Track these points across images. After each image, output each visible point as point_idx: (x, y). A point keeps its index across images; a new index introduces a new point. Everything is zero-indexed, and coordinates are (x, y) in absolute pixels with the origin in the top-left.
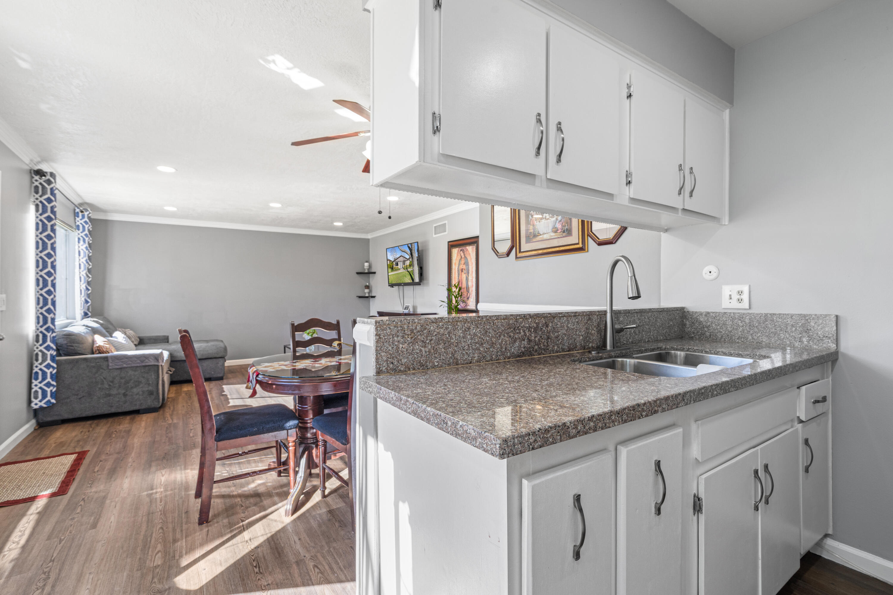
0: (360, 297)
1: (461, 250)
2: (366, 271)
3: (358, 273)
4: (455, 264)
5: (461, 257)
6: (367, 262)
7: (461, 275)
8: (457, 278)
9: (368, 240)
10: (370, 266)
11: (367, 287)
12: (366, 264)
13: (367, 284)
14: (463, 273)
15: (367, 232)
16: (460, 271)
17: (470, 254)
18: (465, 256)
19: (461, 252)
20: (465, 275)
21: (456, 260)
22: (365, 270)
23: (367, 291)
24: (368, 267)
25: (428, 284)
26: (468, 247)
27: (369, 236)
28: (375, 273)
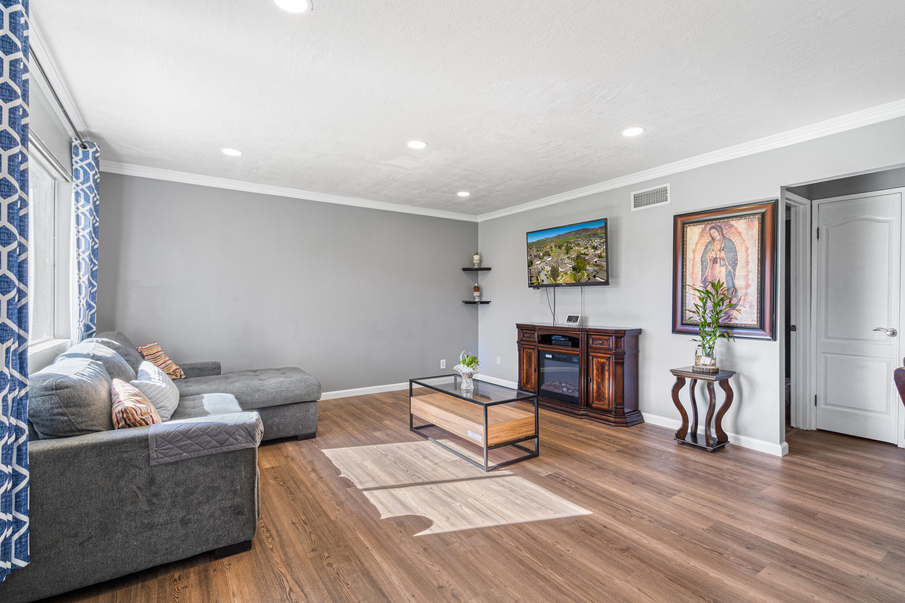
0: (467, 303)
1: (713, 228)
2: (476, 267)
3: (464, 270)
4: (694, 251)
5: (713, 239)
6: (477, 254)
7: (713, 268)
8: (700, 273)
9: (476, 225)
10: (481, 261)
11: (477, 289)
12: (476, 258)
13: (476, 285)
14: (718, 265)
15: (476, 213)
16: (709, 264)
17: (740, 234)
18: (724, 237)
19: (713, 231)
20: (723, 269)
21: (697, 244)
22: (474, 266)
23: (476, 294)
24: (478, 262)
25: (617, 284)
26: (733, 222)
27: (479, 219)
28: (489, 269)
